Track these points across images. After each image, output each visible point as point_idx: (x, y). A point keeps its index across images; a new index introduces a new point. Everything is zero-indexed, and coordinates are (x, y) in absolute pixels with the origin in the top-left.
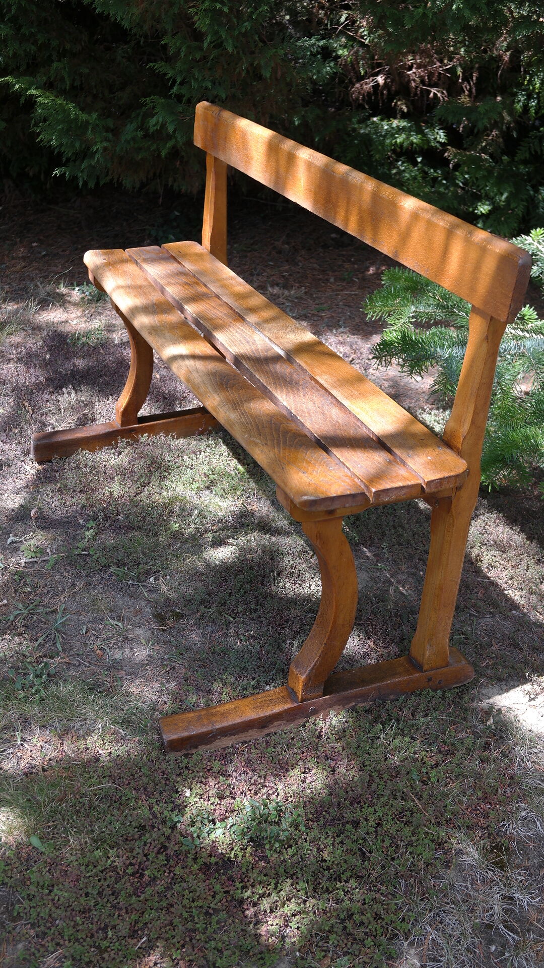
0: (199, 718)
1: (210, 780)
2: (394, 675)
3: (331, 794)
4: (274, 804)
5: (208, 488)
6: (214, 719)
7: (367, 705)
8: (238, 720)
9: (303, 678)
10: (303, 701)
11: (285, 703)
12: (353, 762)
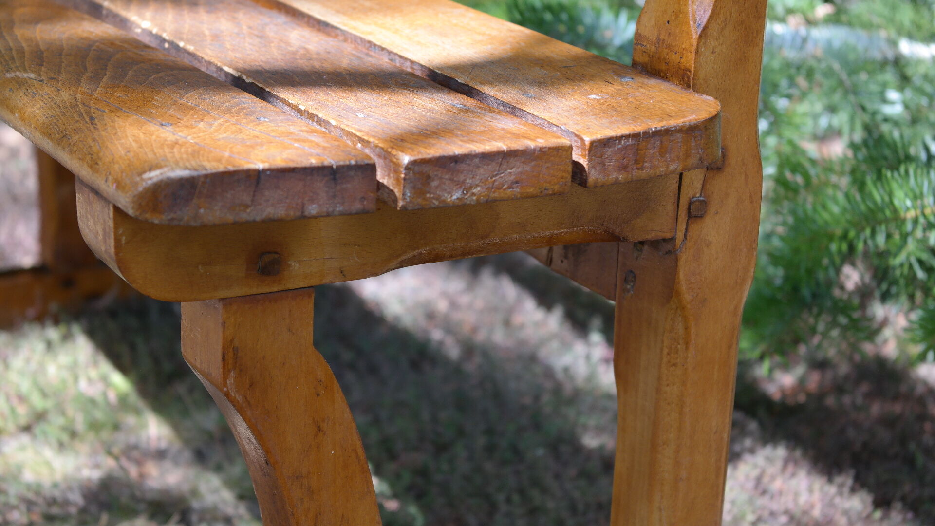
5: (27, 429)
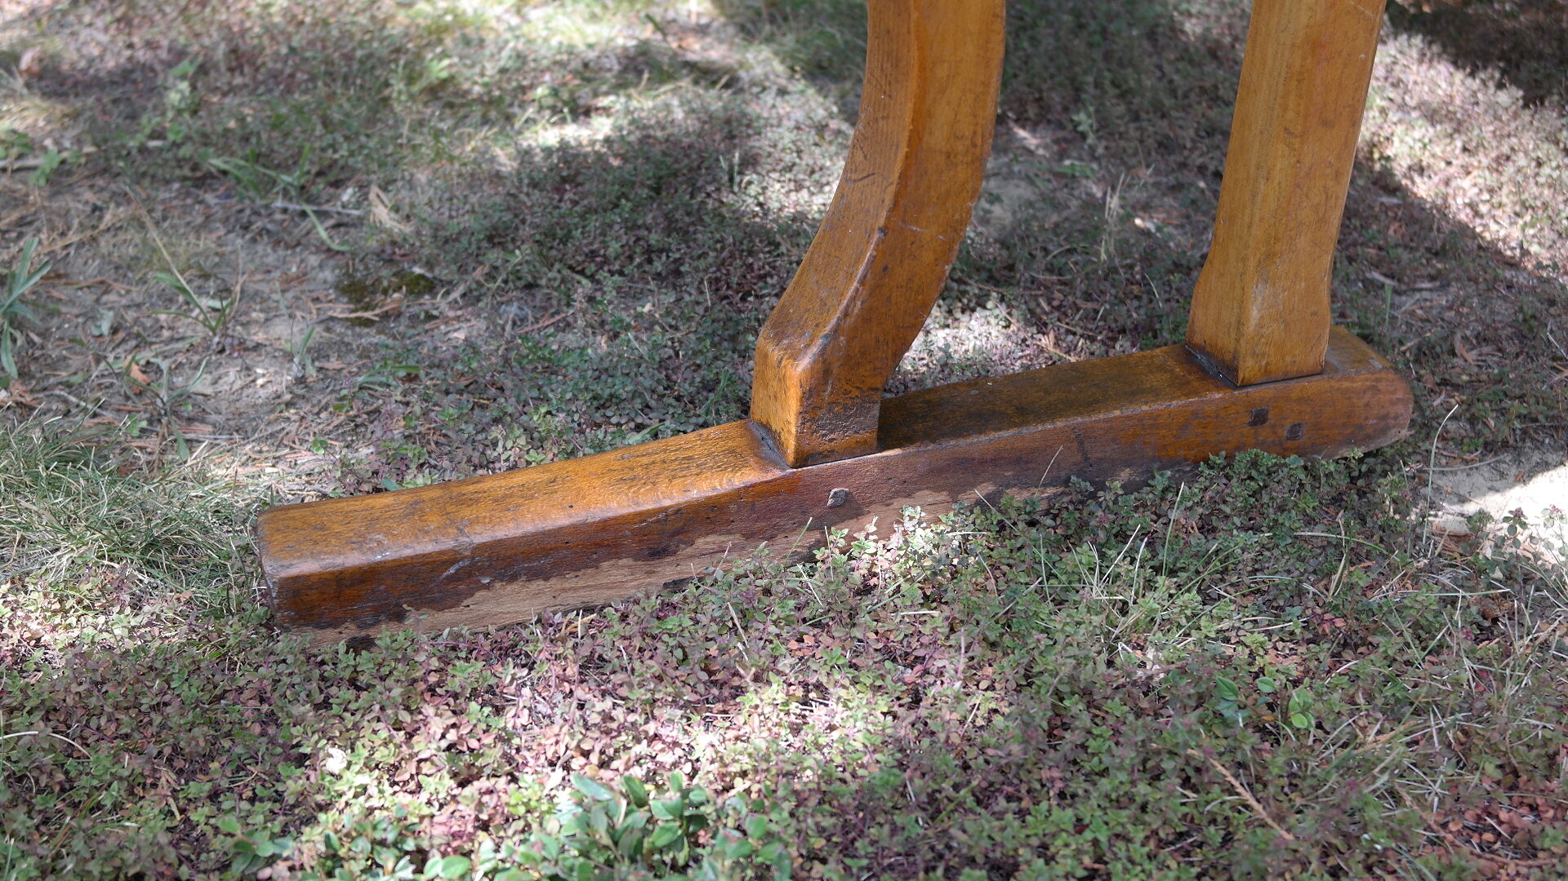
0: (415, 509)
1: (429, 710)
2: (1135, 394)
3: (901, 765)
4: (672, 796)
6: (467, 513)
7: (1041, 496)
8: (559, 519)
9: (801, 367)
10: (802, 460)
11: (736, 468)
12: (989, 670)
